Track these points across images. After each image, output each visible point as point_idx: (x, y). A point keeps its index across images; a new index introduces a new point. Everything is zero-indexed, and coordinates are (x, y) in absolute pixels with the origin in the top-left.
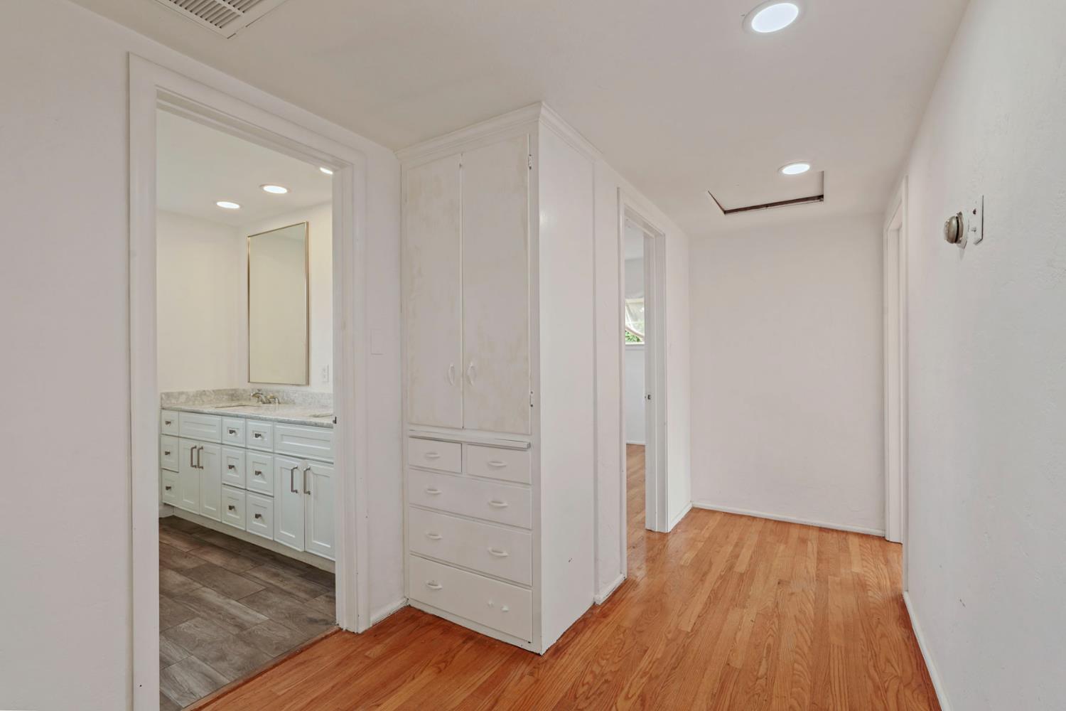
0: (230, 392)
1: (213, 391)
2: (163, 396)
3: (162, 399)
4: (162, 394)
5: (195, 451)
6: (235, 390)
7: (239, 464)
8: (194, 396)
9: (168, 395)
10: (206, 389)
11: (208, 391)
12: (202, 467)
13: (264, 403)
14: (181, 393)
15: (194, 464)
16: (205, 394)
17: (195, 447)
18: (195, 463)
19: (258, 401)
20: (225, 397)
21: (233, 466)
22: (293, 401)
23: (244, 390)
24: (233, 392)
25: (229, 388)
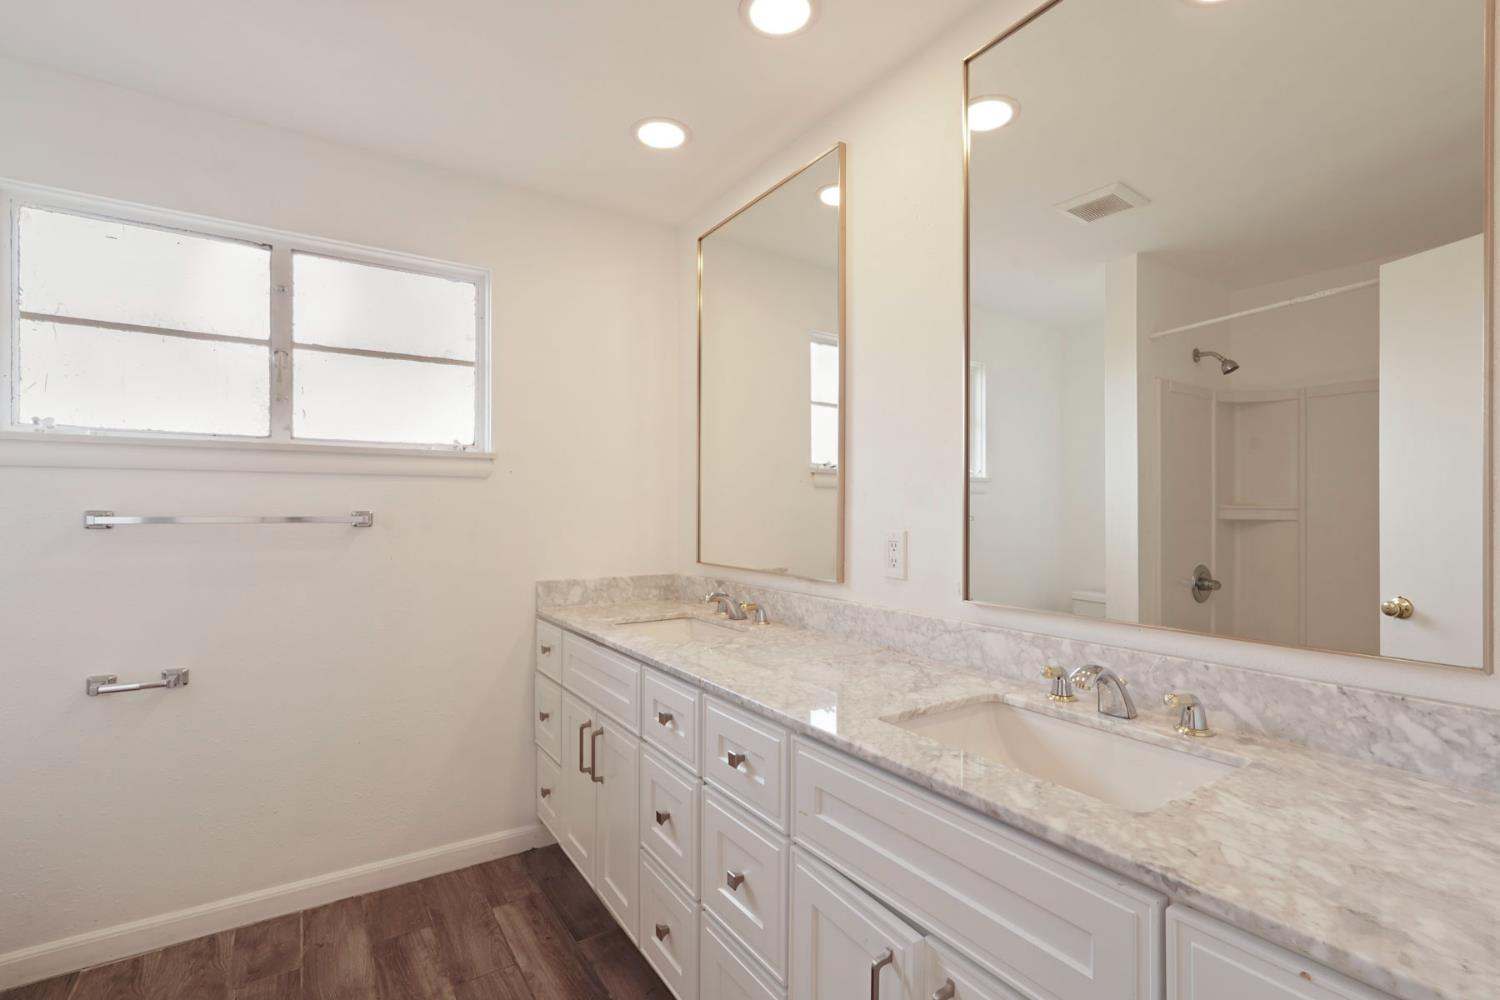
0: (664, 583)
1: (632, 579)
2: (540, 589)
3: (538, 595)
4: (539, 583)
5: (588, 733)
6: (672, 577)
7: (681, 814)
8: (596, 590)
9: (549, 587)
10: (618, 575)
11: (621, 578)
12: (601, 780)
13: (732, 618)
14: (573, 583)
15: (585, 766)
16: (617, 586)
17: (589, 724)
18: (587, 764)
19: (718, 611)
20: (655, 592)
21: (668, 816)
22: (801, 619)
23: (689, 578)
24: (669, 582)
25: (661, 573)
